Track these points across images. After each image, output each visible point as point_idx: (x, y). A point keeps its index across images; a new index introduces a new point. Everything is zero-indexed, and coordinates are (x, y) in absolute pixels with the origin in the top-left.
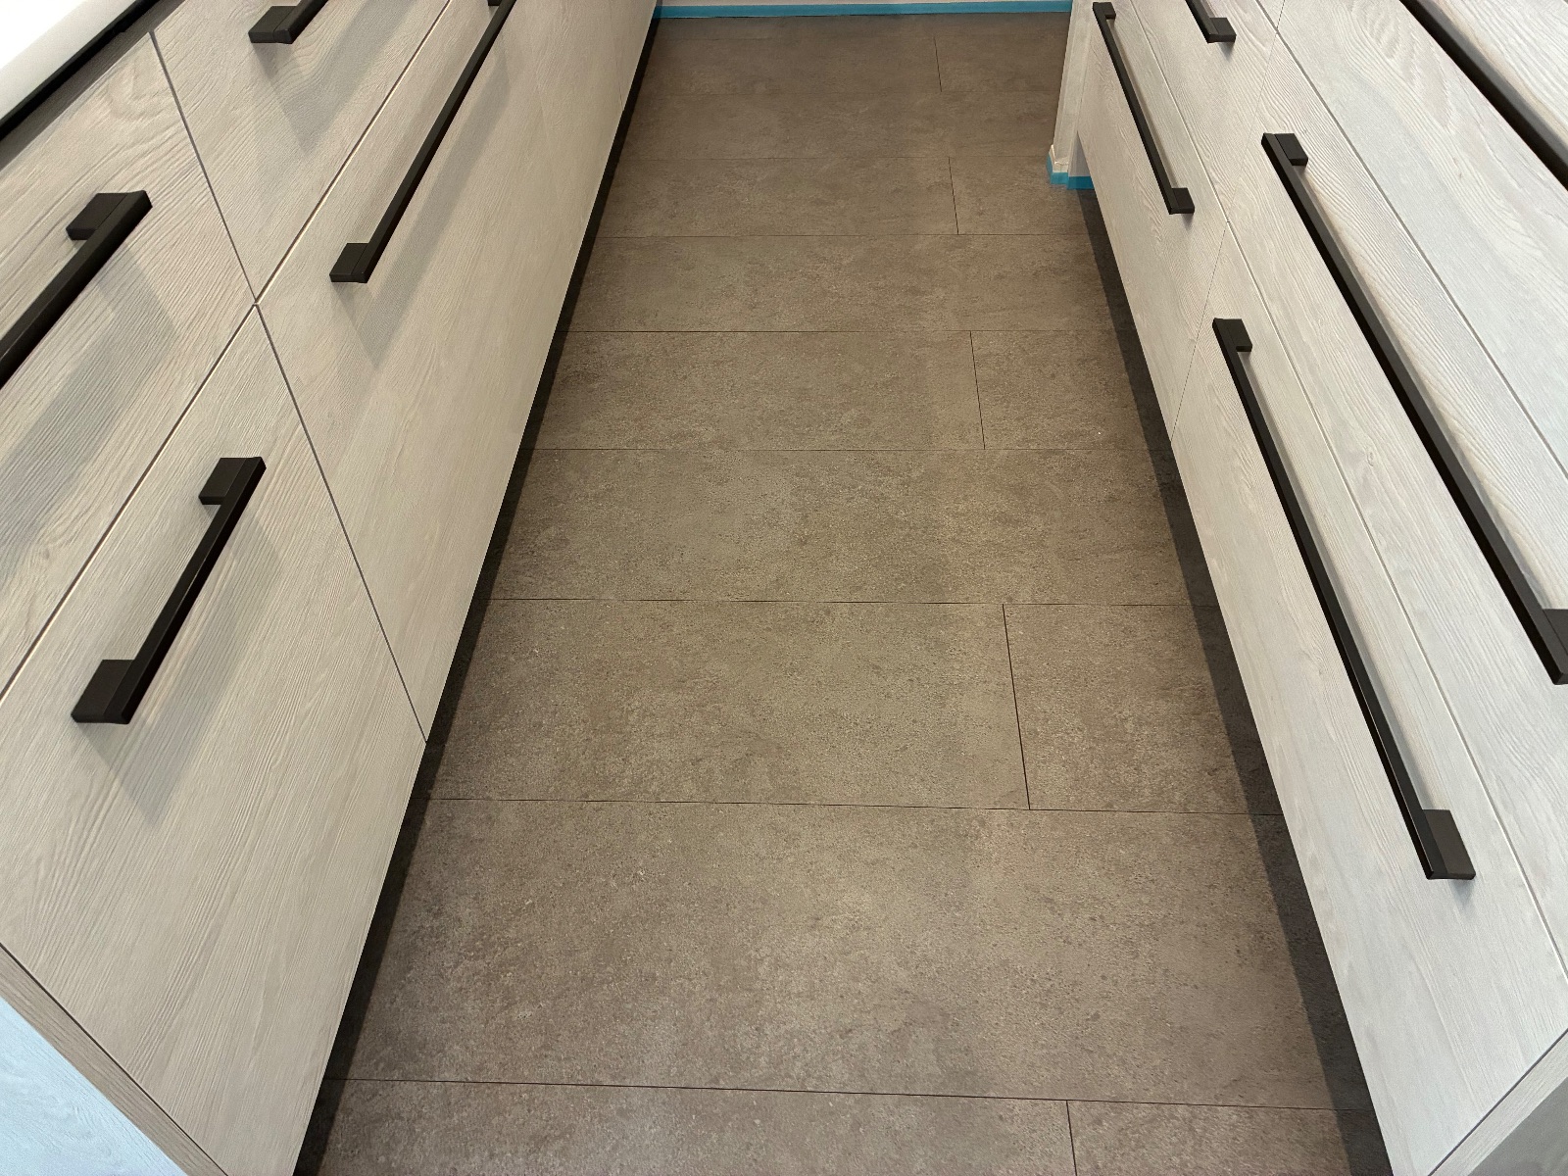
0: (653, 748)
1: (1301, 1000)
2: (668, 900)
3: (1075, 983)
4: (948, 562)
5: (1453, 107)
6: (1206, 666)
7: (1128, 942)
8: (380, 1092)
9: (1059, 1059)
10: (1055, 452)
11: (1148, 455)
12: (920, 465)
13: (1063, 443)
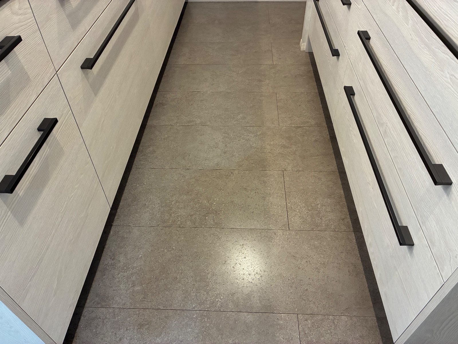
0: (179, 212)
1: (367, 285)
2: (182, 256)
3: (301, 280)
4: (267, 159)
5: (410, 19)
6: (342, 189)
7: (317, 268)
8: (94, 311)
9: (296, 302)
10: (300, 127)
11: (327, 128)
12: (260, 131)
13: (302, 125)
